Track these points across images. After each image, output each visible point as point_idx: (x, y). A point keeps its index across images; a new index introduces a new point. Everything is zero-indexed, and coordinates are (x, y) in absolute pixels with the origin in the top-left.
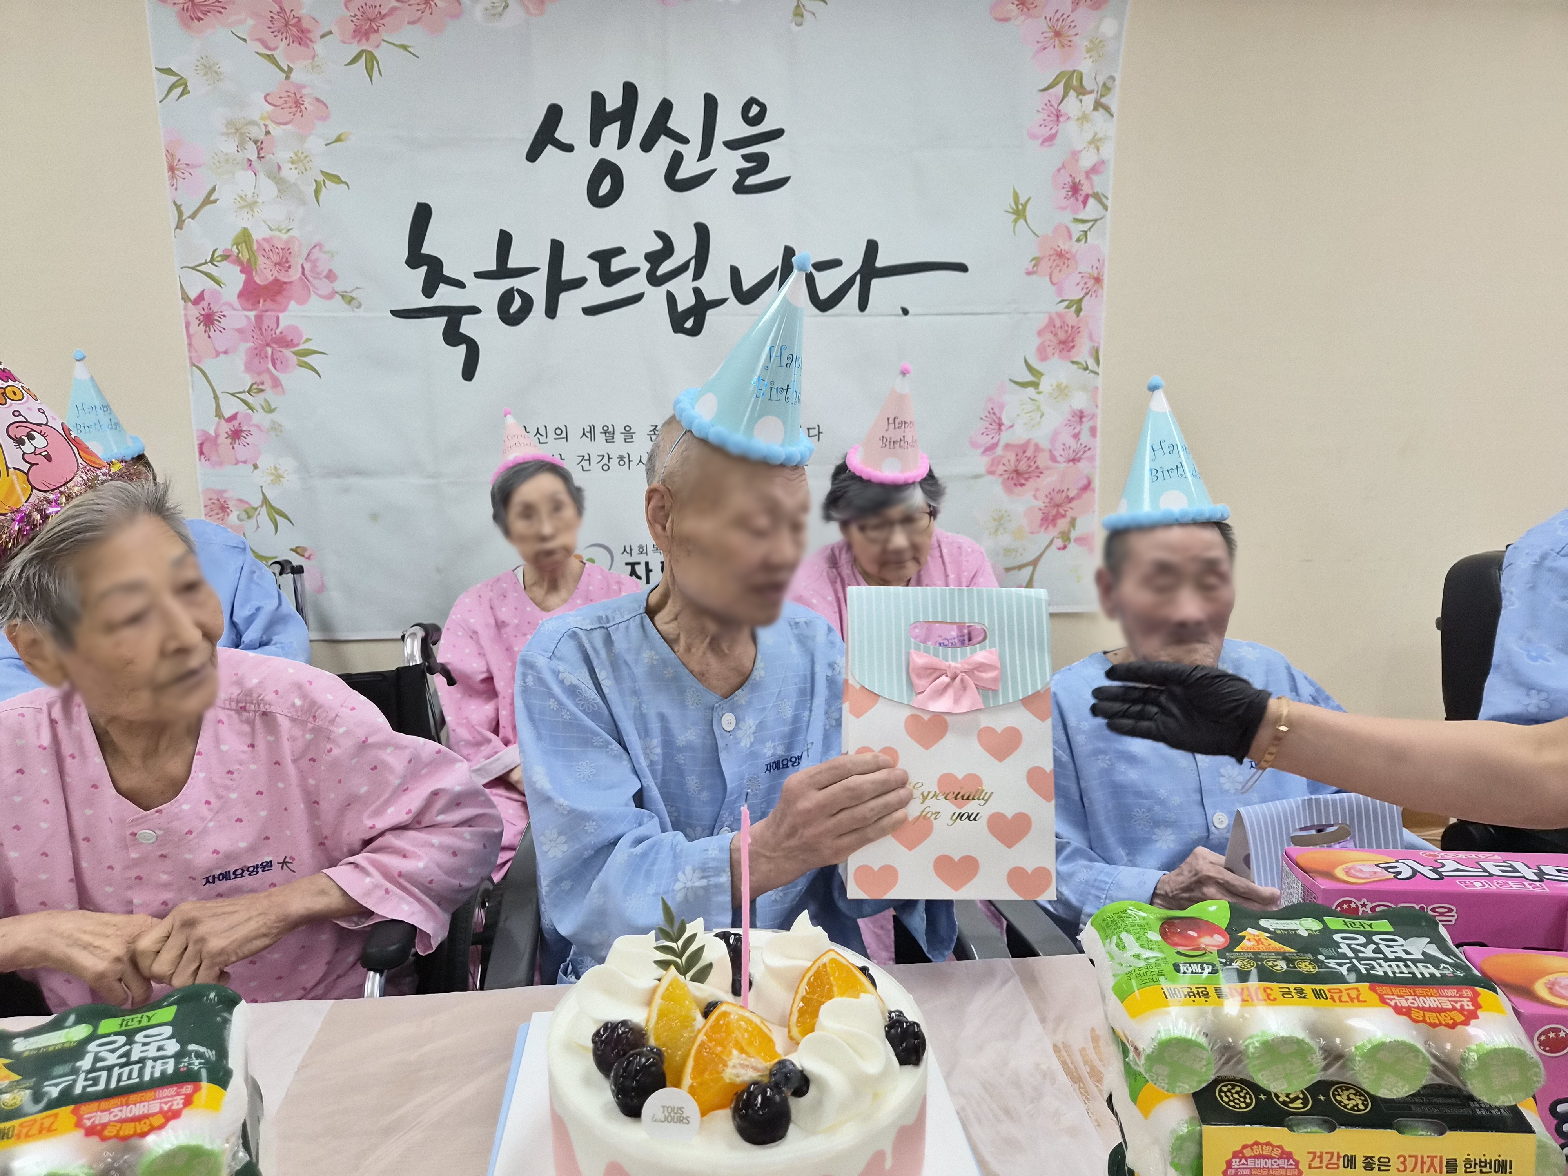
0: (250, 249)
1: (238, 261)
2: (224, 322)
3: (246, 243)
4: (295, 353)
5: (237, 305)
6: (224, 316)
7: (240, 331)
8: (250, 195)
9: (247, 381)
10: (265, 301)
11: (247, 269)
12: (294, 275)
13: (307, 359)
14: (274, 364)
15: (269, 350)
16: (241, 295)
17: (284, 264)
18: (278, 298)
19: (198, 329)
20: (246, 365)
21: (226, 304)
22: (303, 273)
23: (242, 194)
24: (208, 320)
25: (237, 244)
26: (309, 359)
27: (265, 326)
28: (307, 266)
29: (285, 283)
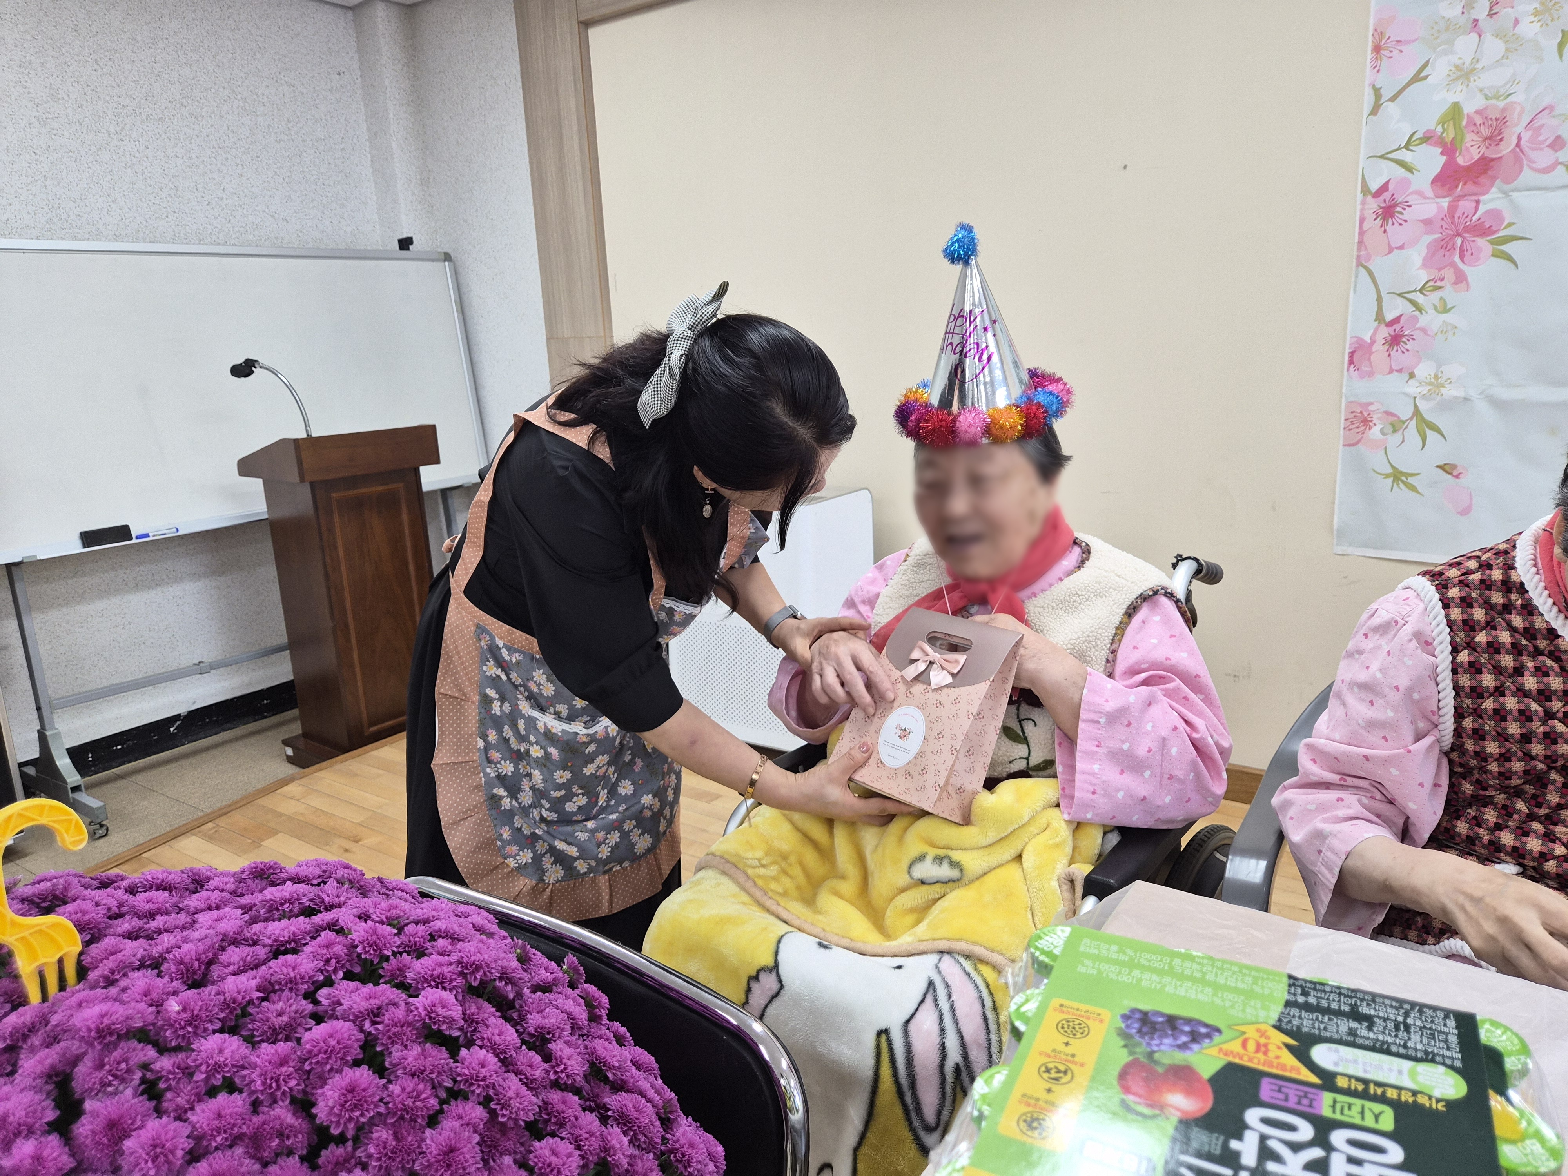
0: (1457, 126)
1: (1440, 142)
2: (1407, 214)
3: (1453, 119)
4: (1492, 242)
5: (1429, 192)
6: (1410, 206)
7: (1427, 222)
8: (1468, 62)
9: (1423, 276)
10: (1465, 184)
11: (1449, 150)
12: (1507, 147)
13: (1505, 248)
14: (1462, 257)
15: (1459, 241)
16: (1435, 181)
17: (1494, 138)
18: (1482, 180)
19: (1373, 224)
20: (1424, 260)
21: (1413, 193)
22: (1518, 145)
23: (1459, 62)
24: (1388, 212)
25: (1442, 122)
26: (1506, 248)
27: (1458, 214)
28: (1525, 136)
29: (1493, 160)
